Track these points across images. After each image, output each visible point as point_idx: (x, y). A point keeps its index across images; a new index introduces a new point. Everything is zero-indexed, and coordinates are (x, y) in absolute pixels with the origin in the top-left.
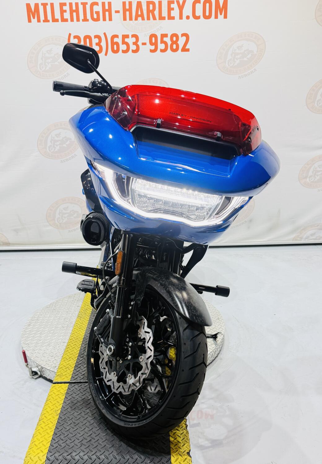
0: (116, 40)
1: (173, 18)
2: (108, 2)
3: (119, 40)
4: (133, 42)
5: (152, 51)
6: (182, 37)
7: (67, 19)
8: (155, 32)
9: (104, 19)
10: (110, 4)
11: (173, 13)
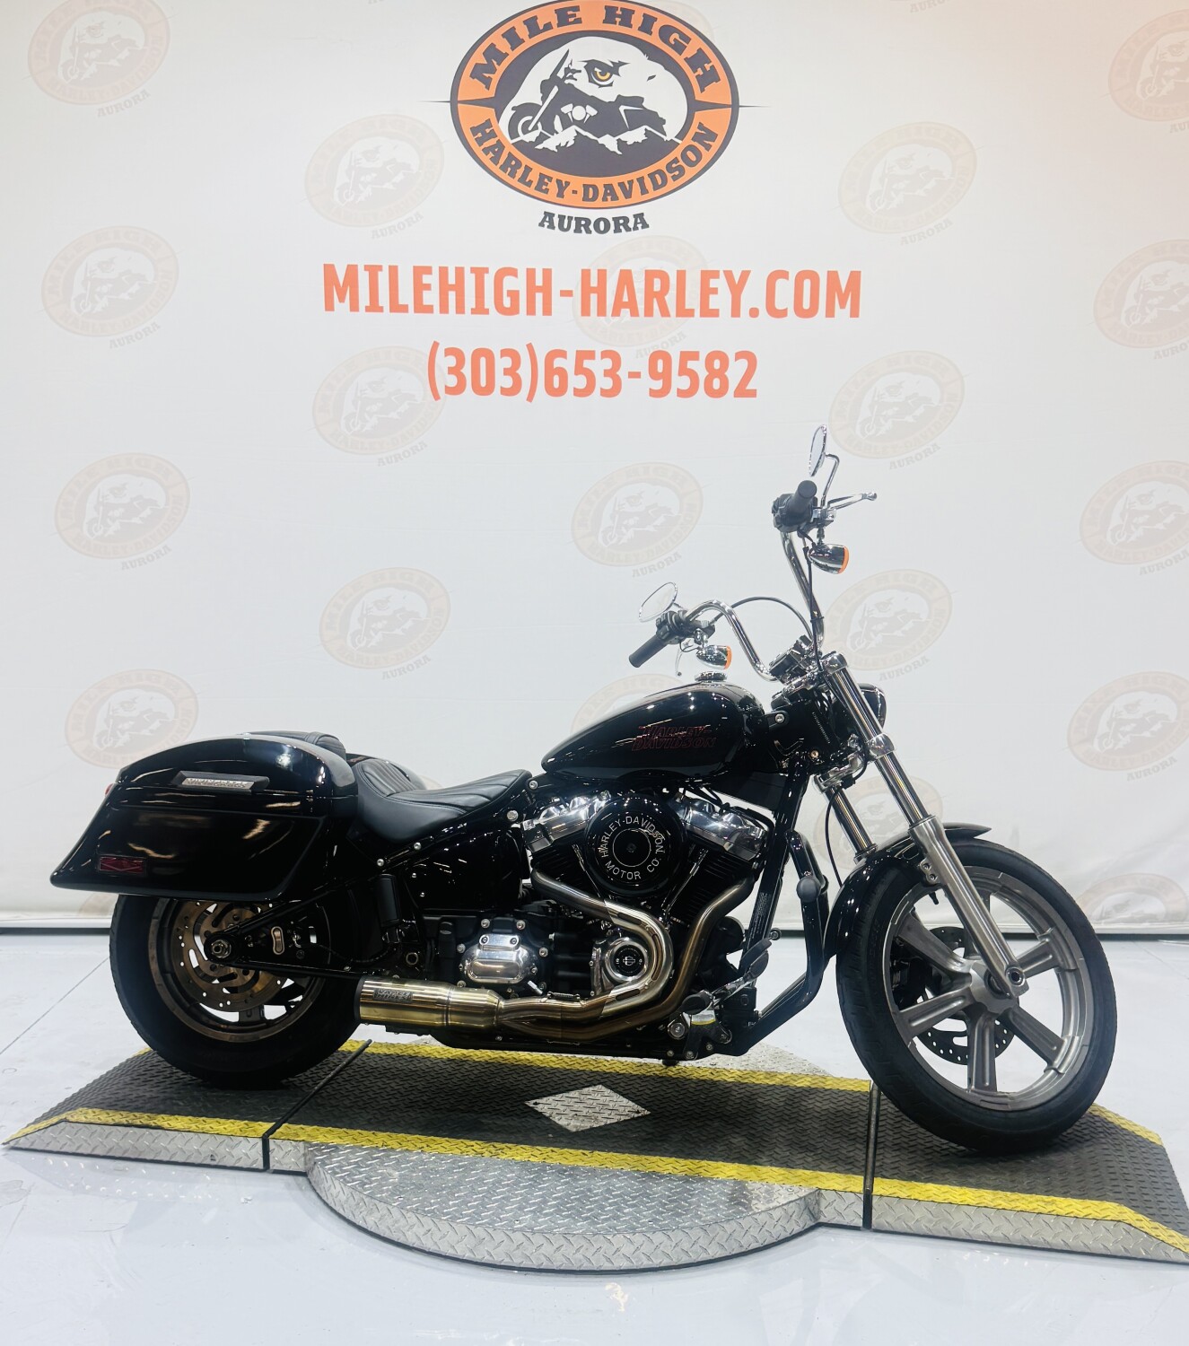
0: (558, 362)
1: (715, 313)
2: (544, 270)
3: (568, 364)
4: (605, 371)
5: (653, 393)
6: (736, 360)
7: (432, 306)
8: (665, 345)
9: (531, 311)
10: (547, 274)
11: (714, 302)
